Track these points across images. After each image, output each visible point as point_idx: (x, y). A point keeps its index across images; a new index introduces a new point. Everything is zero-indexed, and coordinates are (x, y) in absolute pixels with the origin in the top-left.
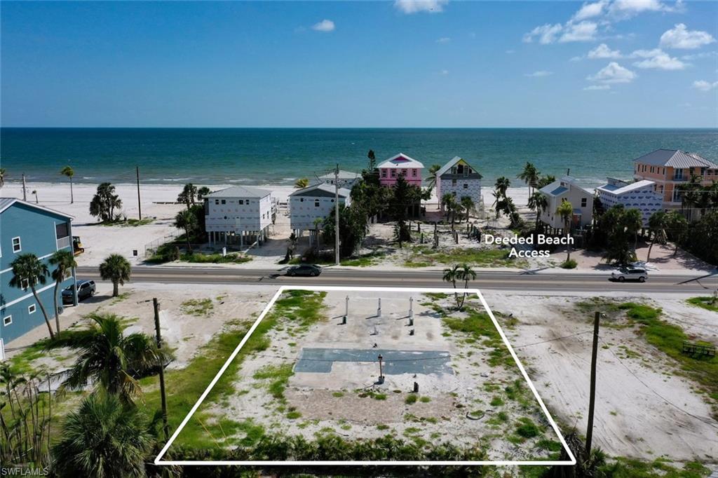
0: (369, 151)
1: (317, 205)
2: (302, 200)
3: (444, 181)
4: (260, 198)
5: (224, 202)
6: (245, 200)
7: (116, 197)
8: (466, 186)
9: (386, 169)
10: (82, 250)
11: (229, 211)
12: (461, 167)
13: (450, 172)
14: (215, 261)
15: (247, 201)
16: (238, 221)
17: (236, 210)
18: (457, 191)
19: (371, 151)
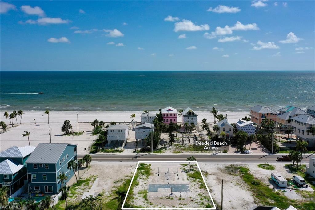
1: (144, 131)
2: (139, 130)
3: (185, 117)
4: (125, 130)
5: (113, 131)
7: (70, 125)
8: (192, 119)
9: (165, 114)
11: (115, 134)
12: (190, 112)
13: (187, 114)
14: (113, 152)
15: (121, 130)
16: (118, 137)
18: (189, 121)
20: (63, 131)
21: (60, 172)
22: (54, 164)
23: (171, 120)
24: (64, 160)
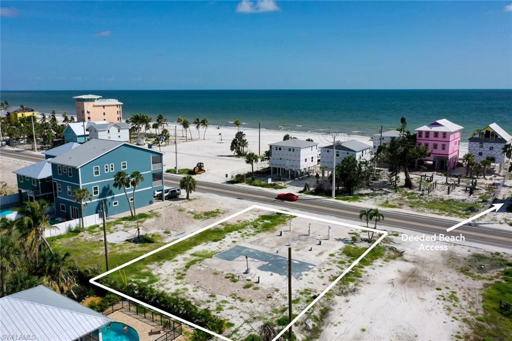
0: (401, 118)
1: (337, 155)
2: (328, 151)
3: (472, 143)
4: (300, 148)
5: (280, 149)
6: (292, 149)
7: (246, 140)
8: (491, 148)
9: (422, 131)
10: (205, 171)
11: (283, 155)
12: (488, 132)
13: (477, 136)
14: (262, 186)
15: (294, 149)
16: (287, 161)
17: (287, 155)
18: (483, 152)
19: (403, 118)
20: (232, 149)
21: (96, 188)
22: (78, 170)
23: (435, 147)
24: (111, 169)
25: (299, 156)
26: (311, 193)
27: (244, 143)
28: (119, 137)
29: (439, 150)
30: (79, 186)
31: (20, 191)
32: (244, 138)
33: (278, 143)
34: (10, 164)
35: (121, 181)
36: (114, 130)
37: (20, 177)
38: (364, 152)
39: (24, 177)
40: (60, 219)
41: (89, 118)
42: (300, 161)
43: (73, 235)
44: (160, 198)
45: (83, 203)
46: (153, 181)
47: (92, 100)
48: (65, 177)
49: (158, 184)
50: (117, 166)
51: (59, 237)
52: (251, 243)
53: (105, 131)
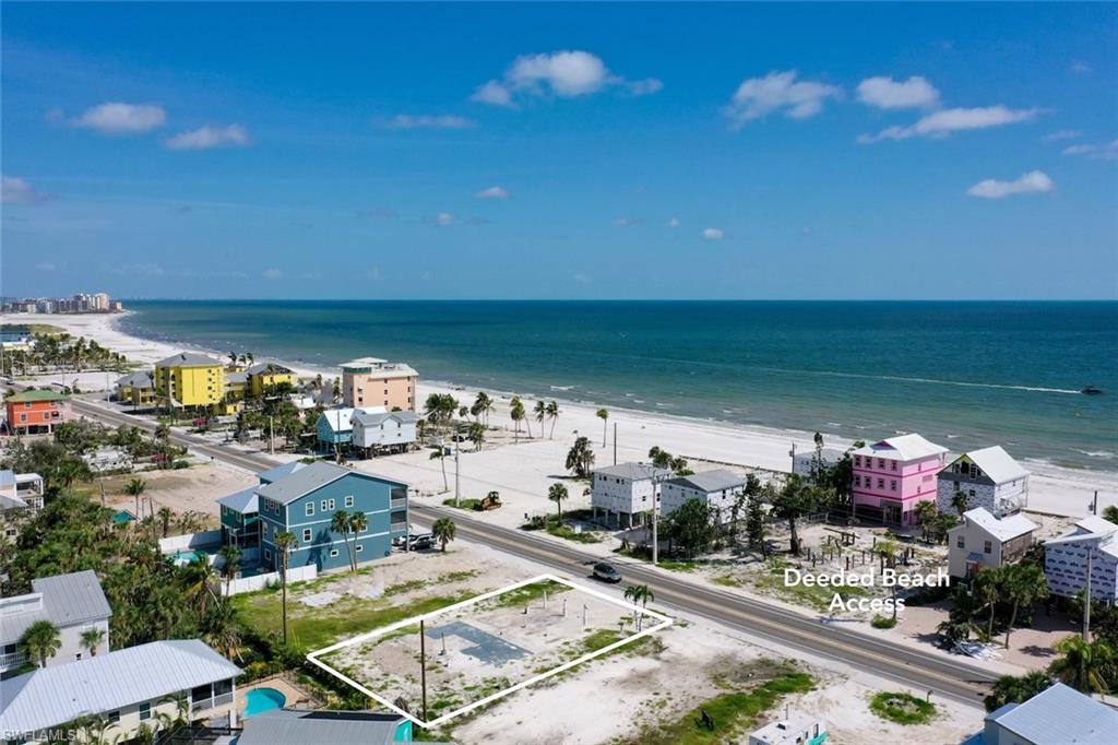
1: (683, 495)
2: (670, 488)
3: (943, 481)
4: (631, 480)
6: (621, 480)
8: (972, 492)
10: (499, 505)
11: (609, 488)
12: (965, 465)
13: (950, 470)
14: (567, 537)
16: (615, 499)
17: (614, 489)
20: (568, 466)
21: (308, 532)
22: (284, 507)
23: (881, 484)
24: (330, 505)
25: (630, 492)
26: (630, 554)
27: (588, 457)
28: (399, 435)
29: (887, 491)
30: (285, 528)
31: (223, 527)
32: (587, 449)
33: (604, 468)
34: (230, 476)
35: (341, 523)
36: (391, 424)
37: (223, 508)
38: (728, 492)
39: (228, 509)
40: (261, 570)
41: (360, 400)
42: (630, 500)
43: (270, 593)
44: (404, 547)
45: (288, 550)
46: (392, 522)
47: (368, 370)
48: (271, 514)
49: (398, 527)
50: (340, 501)
51: (253, 594)
52: (478, 620)
53: (376, 426)
